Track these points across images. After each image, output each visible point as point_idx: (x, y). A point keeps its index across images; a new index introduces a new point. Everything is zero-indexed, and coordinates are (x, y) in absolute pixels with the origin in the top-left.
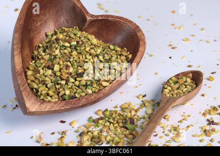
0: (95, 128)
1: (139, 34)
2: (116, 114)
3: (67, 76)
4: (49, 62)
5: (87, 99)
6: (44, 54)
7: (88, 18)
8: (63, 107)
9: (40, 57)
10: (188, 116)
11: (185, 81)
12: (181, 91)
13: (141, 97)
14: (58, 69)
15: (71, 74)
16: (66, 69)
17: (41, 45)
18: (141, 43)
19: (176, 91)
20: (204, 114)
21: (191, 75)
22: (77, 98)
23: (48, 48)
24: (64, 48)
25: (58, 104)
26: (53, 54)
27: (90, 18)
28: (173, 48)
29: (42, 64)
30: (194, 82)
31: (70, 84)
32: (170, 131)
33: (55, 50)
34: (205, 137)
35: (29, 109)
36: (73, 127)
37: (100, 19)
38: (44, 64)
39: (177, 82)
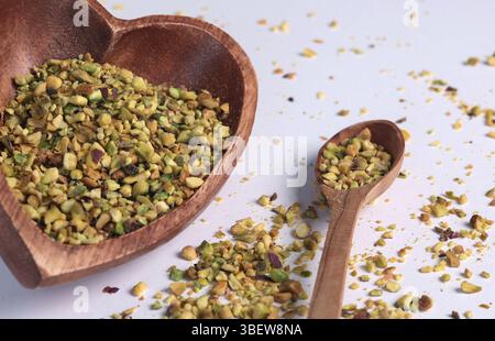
0: (194, 291)
1: (234, 53)
2: (229, 249)
3: (99, 176)
4: (43, 150)
5: (165, 226)
6: (26, 132)
7: (115, 30)
8: (120, 253)
9: (17, 141)
10: (390, 227)
11: (359, 147)
12: (363, 173)
13: (267, 200)
14: (74, 164)
15: (107, 170)
16: (95, 161)
17: (11, 112)
18: (244, 73)
19: (353, 175)
20: (422, 218)
21: (367, 132)
22: (142, 226)
23: (30, 116)
24: (75, 109)
25: (106, 247)
26: (50, 127)
27: (119, 29)
28: (286, 76)
29: (28, 156)
30: (382, 148)
31: (113, 197)
32: (367, 268)
33: (50, 117)
34: (447, 268)
35: (45, 271)
36: (142, 299)
37: (141, 29)
38: (33, 157)
39: (344, 154)
